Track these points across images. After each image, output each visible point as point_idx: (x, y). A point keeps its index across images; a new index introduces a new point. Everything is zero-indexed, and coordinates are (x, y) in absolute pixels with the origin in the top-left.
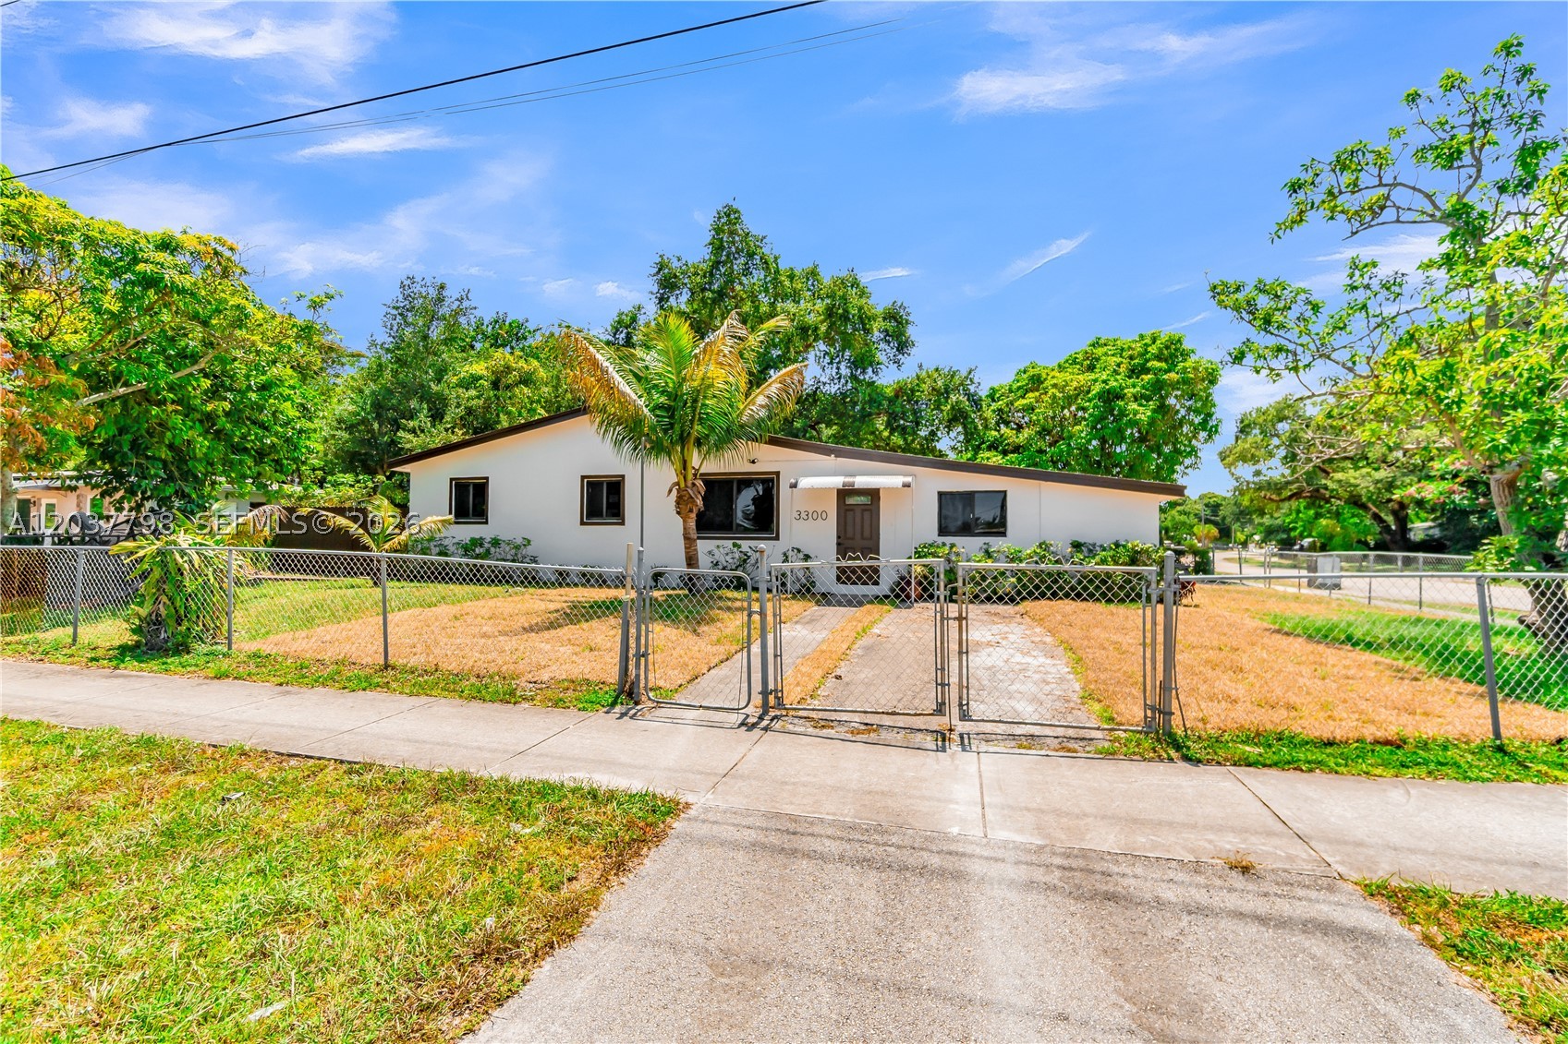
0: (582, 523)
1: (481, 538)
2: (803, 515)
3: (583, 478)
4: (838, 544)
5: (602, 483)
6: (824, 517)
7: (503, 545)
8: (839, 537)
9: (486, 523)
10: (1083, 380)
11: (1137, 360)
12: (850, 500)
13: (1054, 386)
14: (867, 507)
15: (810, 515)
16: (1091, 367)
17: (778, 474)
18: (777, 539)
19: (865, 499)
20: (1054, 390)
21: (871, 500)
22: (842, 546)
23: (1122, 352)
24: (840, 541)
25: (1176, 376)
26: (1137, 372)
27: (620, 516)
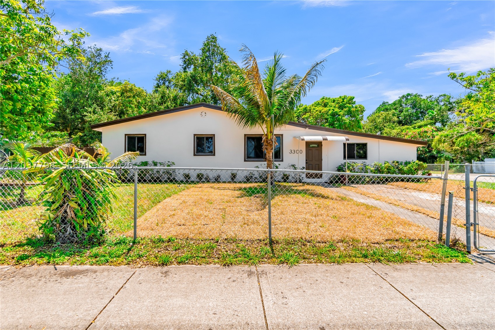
0: (195, 155)
1: (147, 161)
2: (293, 152)
3: (194, 135)
4: (306, 163)
5: (204, 138)
6: (301, 152)
8: (306, 160)
9: (145, 155)
10: (326, 109)
11: (341, 104)
12: (311, 146)
13: (317, 111)
14: (317, 149)
15: (295, 152)
16: (325, 106)
17: (282, 135)
18: (282, 161)
19: (316, 146)
20: (317, 112)
21: (318, 146)
22: (308, 164)
23: (334, 101)
24: (307, 162)
25: (354, 109)
26: (341, 107)
27: (212, 152)
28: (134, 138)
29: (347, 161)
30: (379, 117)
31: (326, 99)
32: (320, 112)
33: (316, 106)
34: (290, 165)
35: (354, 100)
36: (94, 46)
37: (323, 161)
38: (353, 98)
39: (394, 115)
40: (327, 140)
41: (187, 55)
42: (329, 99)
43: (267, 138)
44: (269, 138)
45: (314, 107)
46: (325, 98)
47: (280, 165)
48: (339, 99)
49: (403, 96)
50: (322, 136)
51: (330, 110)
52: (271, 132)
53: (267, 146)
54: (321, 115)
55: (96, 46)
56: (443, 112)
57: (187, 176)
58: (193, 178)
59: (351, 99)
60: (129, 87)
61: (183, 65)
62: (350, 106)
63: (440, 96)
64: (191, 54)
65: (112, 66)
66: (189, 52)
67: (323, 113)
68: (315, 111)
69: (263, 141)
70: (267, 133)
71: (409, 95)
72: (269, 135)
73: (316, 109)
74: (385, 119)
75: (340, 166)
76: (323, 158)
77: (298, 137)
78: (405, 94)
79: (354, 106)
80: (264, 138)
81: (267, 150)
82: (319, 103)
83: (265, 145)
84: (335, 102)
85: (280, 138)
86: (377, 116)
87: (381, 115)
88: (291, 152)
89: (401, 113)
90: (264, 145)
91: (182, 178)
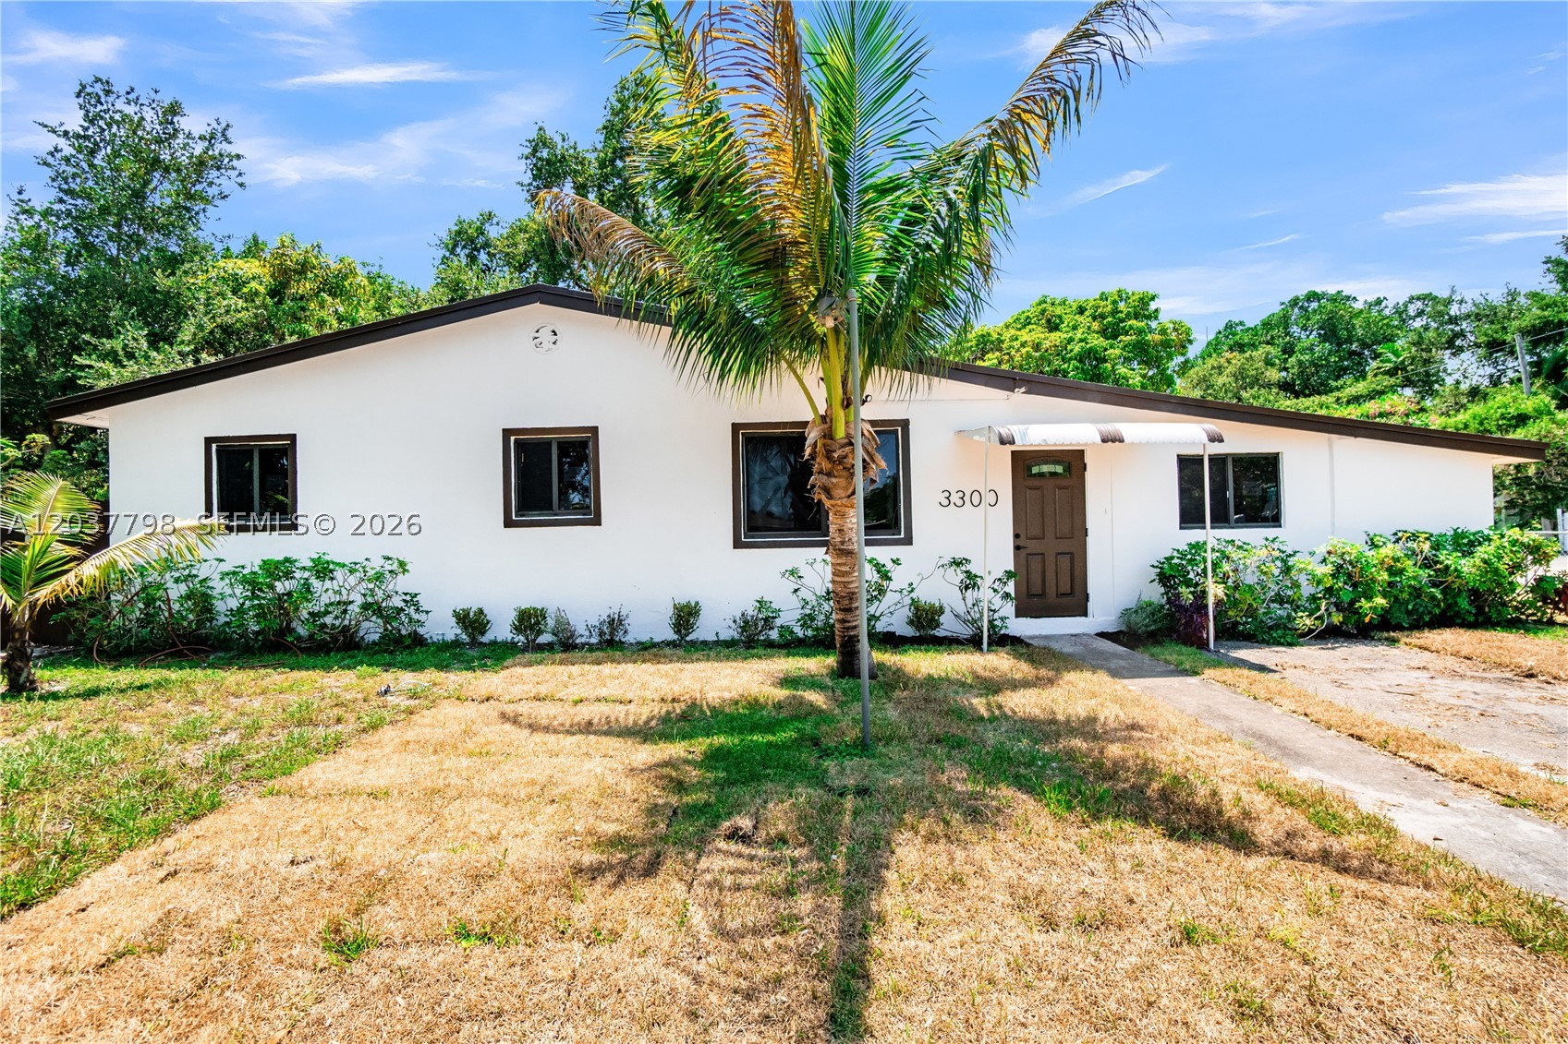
0: (509, 523)
1: (287, 560)
2: (955, 498)
3: (507, 433)
4: (1017, 548)
5: (548, 443)
6: (976, 499)
7: (339, 574)
8: (1016, 536)
10: (1056, 337)
11: (1110, 319)
12: (1035, 470)
13: (1023, 345)
14: (1064, 483)
15: (967, 498)
16: (1053, 327)
17: (905, 424)
18: (908, 541)
19: (1059, 469)
20: (1027, 349)
21: (1068, 469)
22: (1023, 553)
23: (1081, 311)
24: (1021, 542)
25: (1158, 337)
26: (1112, 332)
27: (588, 507)
28: (247, 453)
29: (1210, 536)
30: (1220, 369)
31: (1053, 304)
32: (1037, 347)
33: (1020, 329)
34: (946, 561)
35: (1153, 306)
36: (153, 95)
37: (1089, 539)
38: (1153, 298)
39: (1269, 363)
40: (1121, 441)
41: (545, 144)
42: (1063, 303)
43: (828, 435)
44: (840, 433)
45: (1013, 332)
46: (1048, 300)
47: (896, 562)
48: (1102, 303)
49: (1295, 302)
50: (1094, 421)
51: (1070, 340)
52: (847, 404)
53: (829, 474)
54: (1042, 358)
55: (158, 97)
56: (1430, 351)
57: (473, 622)
58: (501, 630)
59: (1145, 301)
60: (296, 255)
61: (530, 184)
62: (1141, 324)
63: (1412, 300)
64: (558, 139)
65: (240, 180)
66: (549, 133)
67: (1046, 351)
68: (1016, 344)
69: (808, 451)
70: (830, 406)
71: (1313, 296)
72: (840, 414)
73: (1023, 339)
74: (1240, 375)
75: (1169, 559)
76: (1089, 525)
77: (979, 431)
78: (1302, 292)
79: (1154, 324)
80: (812, 435)
81: (830, 497)
82: (1028, 317)
83: (820, 472)
84: (1087, 313)
85: (893, 436)
86: (1213, 368)
87: (1226, 364)
88: (945, 502)
89: (1290, 357)
90: (815, 469)
91: (451, 631)
